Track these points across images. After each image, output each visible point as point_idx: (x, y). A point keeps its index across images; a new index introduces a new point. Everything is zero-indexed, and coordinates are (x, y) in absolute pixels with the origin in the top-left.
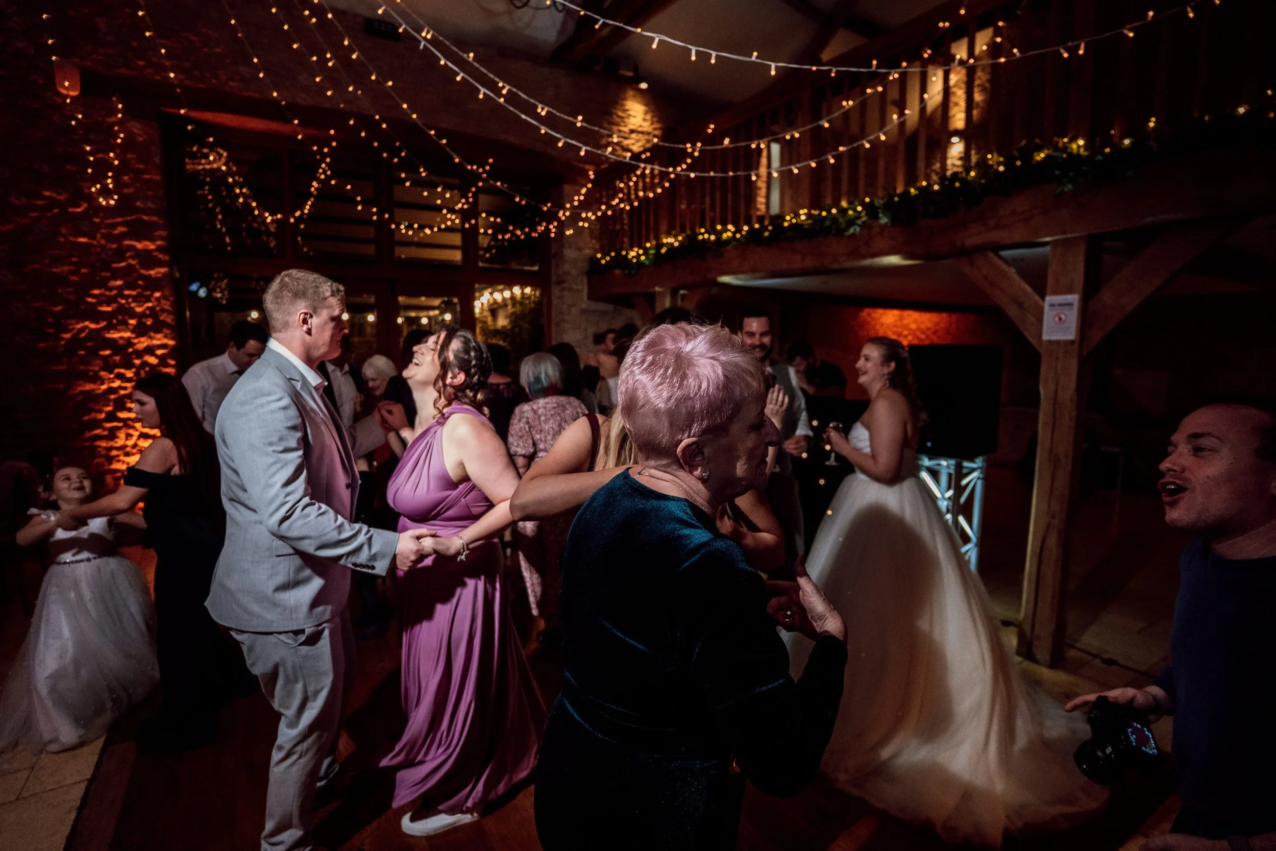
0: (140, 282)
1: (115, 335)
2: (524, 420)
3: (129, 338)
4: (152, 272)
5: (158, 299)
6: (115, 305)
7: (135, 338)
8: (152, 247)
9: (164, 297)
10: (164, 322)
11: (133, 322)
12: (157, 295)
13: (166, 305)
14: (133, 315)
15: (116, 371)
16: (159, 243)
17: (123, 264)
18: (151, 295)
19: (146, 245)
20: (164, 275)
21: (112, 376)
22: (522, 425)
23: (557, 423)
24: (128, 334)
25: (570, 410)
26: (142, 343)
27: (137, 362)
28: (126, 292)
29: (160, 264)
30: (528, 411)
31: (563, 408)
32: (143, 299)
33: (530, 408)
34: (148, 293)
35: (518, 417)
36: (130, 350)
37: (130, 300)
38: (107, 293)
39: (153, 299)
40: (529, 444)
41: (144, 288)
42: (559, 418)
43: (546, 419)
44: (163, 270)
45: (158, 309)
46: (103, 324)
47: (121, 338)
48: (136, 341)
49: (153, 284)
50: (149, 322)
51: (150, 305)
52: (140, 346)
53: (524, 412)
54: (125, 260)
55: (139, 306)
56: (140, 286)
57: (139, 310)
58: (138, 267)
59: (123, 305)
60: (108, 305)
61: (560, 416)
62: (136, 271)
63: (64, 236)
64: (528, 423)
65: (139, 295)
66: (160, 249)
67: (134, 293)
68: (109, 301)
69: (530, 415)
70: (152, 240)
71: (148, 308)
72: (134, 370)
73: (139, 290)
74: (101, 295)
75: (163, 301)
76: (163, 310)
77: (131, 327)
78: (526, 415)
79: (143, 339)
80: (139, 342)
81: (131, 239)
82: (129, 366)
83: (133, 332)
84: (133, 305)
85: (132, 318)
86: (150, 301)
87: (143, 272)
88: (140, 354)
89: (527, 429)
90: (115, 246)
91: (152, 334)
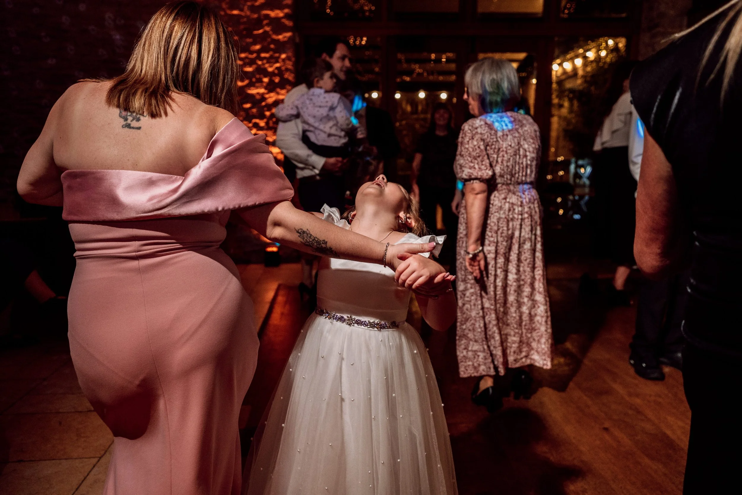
0: (272, 46)
1: (253, 91)
2: (478, 137)
3: (263, 94)
4: (280, 37)
5: (284, 60)
6: (254, 66)
7: (267, 93)
8: (281, 15)
9: (288, 58)
10: (287, 80)
11: (266, 80)
12: (283, 56)
13: (289, 65)
14: (266, 73)
15: (254, 121)
16: (286, 11)
17: (261, 31)
18: (279, 57)
19: (278, 14)
20: (290, 38)
21: (250, 125)
22: (475, 143)
23: (516, 140)
24: (262, 91)
25: (528, 126)
26: (272, 98)
27: (268, 113)
28: (263, 55)
29: (286, 29)
30: (481, 126)
31: (520, 124)
32: (273, 60)
33: (482, 123)
34: (277, 55)
35: (469, 135)
36: (263, 104)
37: (265, 61)
38: (250, 56)
39: (280, 60)
40: (486, 166)
41: (275, 51)
42: (517, 135)
43: (503, 135)
44: (289, 34)
45: (283, 68)
46: (246, 82)
47: (258, 93)
48: (267, 96)
49: (281, 47)
50: (277, 80)
51: (278, 65)
52: (270, 101)
53: (476, 128)
54: (262, 27)
55: (271, 67)
56: (272, 50)
57: (270, 70)
58: (271, 33)
59: (260, 65)
60: (250, 67)
61: (519, 133)
62: (269, 36)
63: (224, 10)
64: (483, 140)
65: (271, 57)
66: (287, 16)
67: (267, 55)
68: (251, 62)
69: (484, 130)
70: (281, 8)
71: (277, 68)
72: (265, 120)
73: (271, 53)
74: (246, 58)
75: (288, 62)
76: (287, 70)
77: (265, 85)
78: (479, 130)
79: (272, 94)
80: (270, 97)
81: (266, 10)
82: (262, 116)
83: (266, 88)
84: (267, 65)
85: (265, 77)
86: (277, 62)
87: (275, 37)
88: (270, 107)
89: (482, 147)
90: (256, 16)
91: (278, 90)
